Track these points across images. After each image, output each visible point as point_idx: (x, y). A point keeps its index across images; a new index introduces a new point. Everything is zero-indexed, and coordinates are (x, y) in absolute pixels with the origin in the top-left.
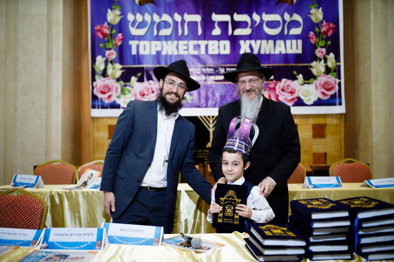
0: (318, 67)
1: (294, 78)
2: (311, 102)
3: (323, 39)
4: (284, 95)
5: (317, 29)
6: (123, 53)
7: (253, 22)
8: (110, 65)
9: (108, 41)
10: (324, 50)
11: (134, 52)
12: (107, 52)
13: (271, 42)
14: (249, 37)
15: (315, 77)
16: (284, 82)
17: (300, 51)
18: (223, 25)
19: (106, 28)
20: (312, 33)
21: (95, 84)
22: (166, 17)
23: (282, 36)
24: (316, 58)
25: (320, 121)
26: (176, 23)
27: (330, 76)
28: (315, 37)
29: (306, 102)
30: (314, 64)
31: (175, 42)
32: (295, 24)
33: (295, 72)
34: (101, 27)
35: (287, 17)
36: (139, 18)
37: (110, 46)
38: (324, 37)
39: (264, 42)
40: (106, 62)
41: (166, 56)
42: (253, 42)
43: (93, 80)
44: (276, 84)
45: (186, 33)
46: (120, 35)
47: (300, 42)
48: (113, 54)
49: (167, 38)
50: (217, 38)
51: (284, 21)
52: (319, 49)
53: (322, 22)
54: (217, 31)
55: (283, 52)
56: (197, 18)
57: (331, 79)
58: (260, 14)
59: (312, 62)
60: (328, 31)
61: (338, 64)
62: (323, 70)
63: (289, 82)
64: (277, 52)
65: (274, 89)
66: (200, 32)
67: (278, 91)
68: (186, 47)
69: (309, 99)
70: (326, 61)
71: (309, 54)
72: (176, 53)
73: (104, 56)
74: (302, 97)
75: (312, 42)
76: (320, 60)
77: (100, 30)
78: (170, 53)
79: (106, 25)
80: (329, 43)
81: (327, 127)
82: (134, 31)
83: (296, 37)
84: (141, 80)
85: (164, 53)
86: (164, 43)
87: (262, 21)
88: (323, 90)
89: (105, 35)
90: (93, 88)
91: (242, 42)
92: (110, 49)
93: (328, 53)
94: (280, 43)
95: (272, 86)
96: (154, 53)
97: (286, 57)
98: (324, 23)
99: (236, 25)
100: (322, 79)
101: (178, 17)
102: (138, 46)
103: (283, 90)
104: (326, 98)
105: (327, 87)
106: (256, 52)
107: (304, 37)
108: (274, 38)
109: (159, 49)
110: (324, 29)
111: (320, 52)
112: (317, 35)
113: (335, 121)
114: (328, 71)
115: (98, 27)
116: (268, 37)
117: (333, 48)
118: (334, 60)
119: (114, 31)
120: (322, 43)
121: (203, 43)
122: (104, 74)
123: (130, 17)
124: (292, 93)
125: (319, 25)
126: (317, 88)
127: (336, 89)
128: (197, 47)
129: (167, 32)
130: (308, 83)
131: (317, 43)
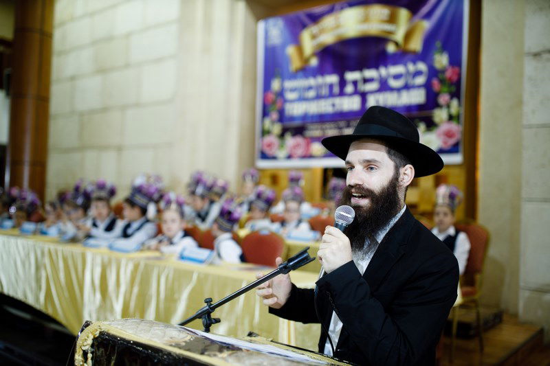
0: (440, 115)
3: (446, 85)
5: (441, 76)
6: (281, 112)
7: (380, 76)
10: (447, 96)
11: (287, 114)
12: (272, 115)
13: (395, 94)
14: (377, 91)
15: (436, 125)
18: (355, 83)
20: (435, 82)
21: (264, 141)
22: (312, 81)
23: (407, 87)
24: (437, 105)
26: (318, 85)
27: (452, 123)
28: (438, 84)
30: (436, 111)
32: (418, 73)
35: (411, 67)
37: (273, 108)
38: (448, 82)
41: (313, 117)
42: (379, 96)
43: (262, 137)
45: (325, 91)
46: (280, 101)
47: (423, 91)
48: (275, 116)
49: (312, 99)
50: (351, 95)
51: (408, 72)
52: (442, 96)
53: (445, 68)
54: (349, 89)
56: (333, 79)
58: (386, 66)
59: (433, 109)
62: (445, 117)
64: (401, 103)
66: (336, 90)
70: (448, 106)
71: (432, 102)
73: (269, 117)
75: (436, 89)
76: (443, 107)
77: (269, 97)
79: (271, 93)
80: (453, 89)
82: (290, 96)
83: (419, 86)
84: (293, 135)
87: (388, 75)
88: (445, 138)
91: (369, 97)
92: (273, 111)
93: (451, 99)
94: (405, 94)
97: (409, 108)
98: (449, 69)
99: (366, 81)
100: (445, 127)
101: (320, 80)
104: (446, 147)
105: (449, 135)
107: (428, 86)
108: (399, 90)
109: (306, 109)
110: (449, 74)
111: (443, 99)
112: (442, 82)
113: (456, 171)
114: (451, 118)
115: (267, 95)
116: (391, 89)
117: (455, 94)
118: (457, 106)
120: (445, 89)
121: (337, 101)
122: (269, 132)
123: (287, 84)
125: (443, 71)
126: (439, 135)
127: (458, 137)
128: (333, 105)
129: (312, 94)
130: (430, 131)
131: (440, 90)
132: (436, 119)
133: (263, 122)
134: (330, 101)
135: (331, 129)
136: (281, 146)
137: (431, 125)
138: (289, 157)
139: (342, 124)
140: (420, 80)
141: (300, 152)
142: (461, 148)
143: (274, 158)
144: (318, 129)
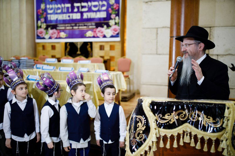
0: (112, 22)
1: (103, 27)
4: (99, 34)
5: (112, 7)
6: (46, 18)
7: (88, 6)
10: (114, 15)
11: (49, 19)
13: (95, 13)
14: (87, 12)
16: (99, 29)
18: (78, 7)
20: (110, 9)
22: (59, 6)
23: (99, 11)
24: (111, 19)
25: (112, 44)
26: (62, 8)
30: (110, 21)
31: (62, 15)
32: (103, 5)
33: (103, 25)
35: (101, 3)
36: (51, 6)
37: (42, 17)
38: (114, 10)
39: (92, 13)
40: (41, 23)
41: (60, 21)
43: (37, 29)
45: (66, 11)
46: (45, 13)
48: (43, 20)
49: (60, 13)
50: (76, 13)
51: (99, 5)
53: (114, 4)
54: (76, 10)
55: (99, 17)
56: (69, 5)
57: (117, 27)
58: (91, 2)
62: (114, 23)
63: (101, 28)
64: (97, 17)
65: (95, 32)
66: (70, 10)
67: (97, 32)
69: (108, 35)
70: (115, 19)
71: (109, 17)
72: (62, 19)
73: (40, 20)
74: (106, 35)
75: (110, 12)
76: (113, 19)
77: (39, 12)
78: (60, 19)
79: (41, 10)
80: (117, 12)
82: (49, 11)
83: (104, 11)
84: (52, 29)
85: (58, 19)
86: (59, 15)
87: (91, 5)
88: (114, 31)
89: (41, 13)
90: (37, 32)
91: (84, 14)
93: (116, 16)
94: (98, 13)
95: (95, 30)
96: (55, 19)
97: (100, 19)
98: (115, 4)
99: (83, 7)
100: (114, 27)
101: (63, 5)
102: (50, 17)
103: (99, 32)
104: (114, 35)
107: (107, 10)
108: (96, 11)
109: (57, 17)
110: (115, 7)
111: (113, 16)
112: (112, 9)
113: (118, 44)
114: (116, 24)
115: (38, 11)
116: (94, 11)
117: (117, 15)
118: (118, 19)
119: (43, 12)
120: (114, 13)
121: (71, 15)
122: (40, 27)
123: (48, 6)
124: (102, 33)
125: (113, 5)
126: (111, 30)
127: (118, 31)
128: (69, 16)
129: (59, 11)
130: (108, 29)
131: (112, 13)
132: (110, 24)
133: (37, 23)
134: (68, 15)
135: (68, 26)
136: (46, 33)
137: (108, 26)
138: (50, 38)
139: (73, 25)
140: (104, 8)
141: (55, 36)
142: (120, 35)
143: (44, 38)
144: (63, 27)
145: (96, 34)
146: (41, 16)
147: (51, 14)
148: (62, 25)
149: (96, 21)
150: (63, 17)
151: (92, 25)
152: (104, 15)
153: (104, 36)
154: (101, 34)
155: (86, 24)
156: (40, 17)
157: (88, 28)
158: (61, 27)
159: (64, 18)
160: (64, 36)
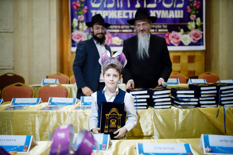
0: (191, 25)
1: (178, 31)
2: (188, 44)
3: (194, 10)
4: (173, 40)
5: (191, 5)
8: (80, 24)
9: (79, 11)
10: (195, 16)
12: (79, 17)
13: (167, 11)
14: (155, 9)
15: (189, 31)
16: (173, 33)
17: (182, 16)
19: (78, 3)
20: (188, 7)
21: (73, 34)
23: (173, 8)
24: (190, 21)
25: (192, 54)
26: (116, 1)
27: (197, 30)
28: (190, 9)
29: (185, 44)
30: (189, 23)
31: (116, 11)
33: (179, 28)
34: (76, 3)
37: (80, 13)
38: (195, 9)
39: (163, 11)
40: (79, 22)
41: (111, 19)
42: (157, 11)
43: (72, 31)
44: (169, 34)
45: (122, 6)
46: (86, 7)
47: (182, 11)
48: (82, 18)
49: (111, 9)
51: (174, 0)
52: (192, 15)
54: (138, 5)
55: (173, 17)
57: (198, 31)
59: (188, 22)
60: (197, 5)
61: (202, 23)
62: (194, 26)
63: (176, 33)
64: (170, 17)
65: (168, 37)
66: (129, 5)
67: (170, 38)
68: (121, 14)
69: (186, 42)
70: (195, 21)
71: (187, 18)
72: (116, 17)
73: (77, 18)
74: (183, 41)
75: (189, 11)
76: (193, 21)
77: (75, 5)
78: (113, 17)
79: (78, 1)
80: (197, 12)
81: (196, 57)
83: (180, 9)
85: (109, 17)
86: (110, 11)
88: (194, 38)
89: (78, 7)
90: (72, 36)
91: (151, 11)
92: (80, 15)
93: (197, 18)
94: (172, 12)
95: (167, 35)
96: (104, 17)
97: (174, 20)
98: (195, 1)
100: (194, 32)
103: (173, 37)
104: (195, 42)
105: (196, 35)
106: (159, 17)
107: (184, 9)
108: (169, 9)
109: (107, 15)
110: (195, 5)
111: (193, 17)
113: (199, 54)
114: (197, 27)
115: (74, 3)
116: (165, 9)
117: (199, 16)
118: (200, 22)
119: (83, 5)
120: (194, 12)
121: (131, 12)
122: (78, 28)
124: (178, 39)
125: (192, 2)
126: (190, 36)
130: (186, 34)
131: (191, 12)
132: (189, 27)
133: (72, 21)
134: (125, 12)
135: (125, 29)
140: (180, 5)
144: (117, 29)
145: (169, 41)
146: (78, 11)
147: (96, 9)
148: (116, 27)
149: (168, 22)
150: (117, 14)
151: (162, 28)
152: (181, 15)
153: (181, 44)
154: (176, 41)
155: (153, 26)
156: (76, 13)
157: (158, 32)
158: (114, 29)
159: (119, 17)
160: (118, 42)
